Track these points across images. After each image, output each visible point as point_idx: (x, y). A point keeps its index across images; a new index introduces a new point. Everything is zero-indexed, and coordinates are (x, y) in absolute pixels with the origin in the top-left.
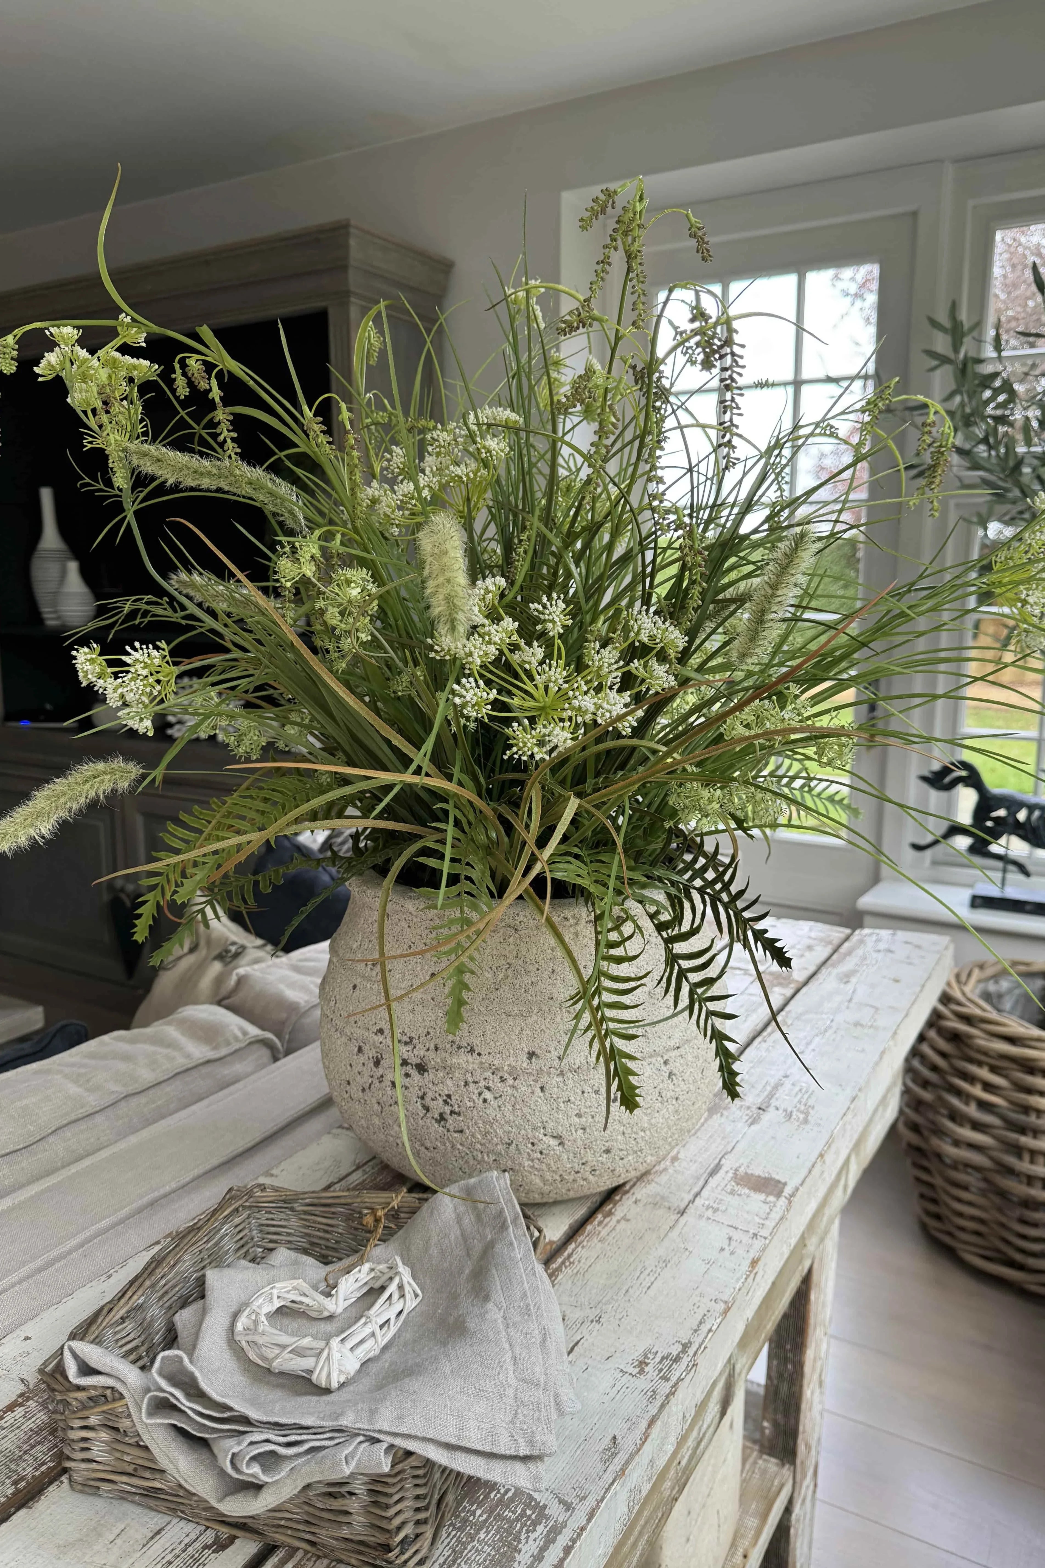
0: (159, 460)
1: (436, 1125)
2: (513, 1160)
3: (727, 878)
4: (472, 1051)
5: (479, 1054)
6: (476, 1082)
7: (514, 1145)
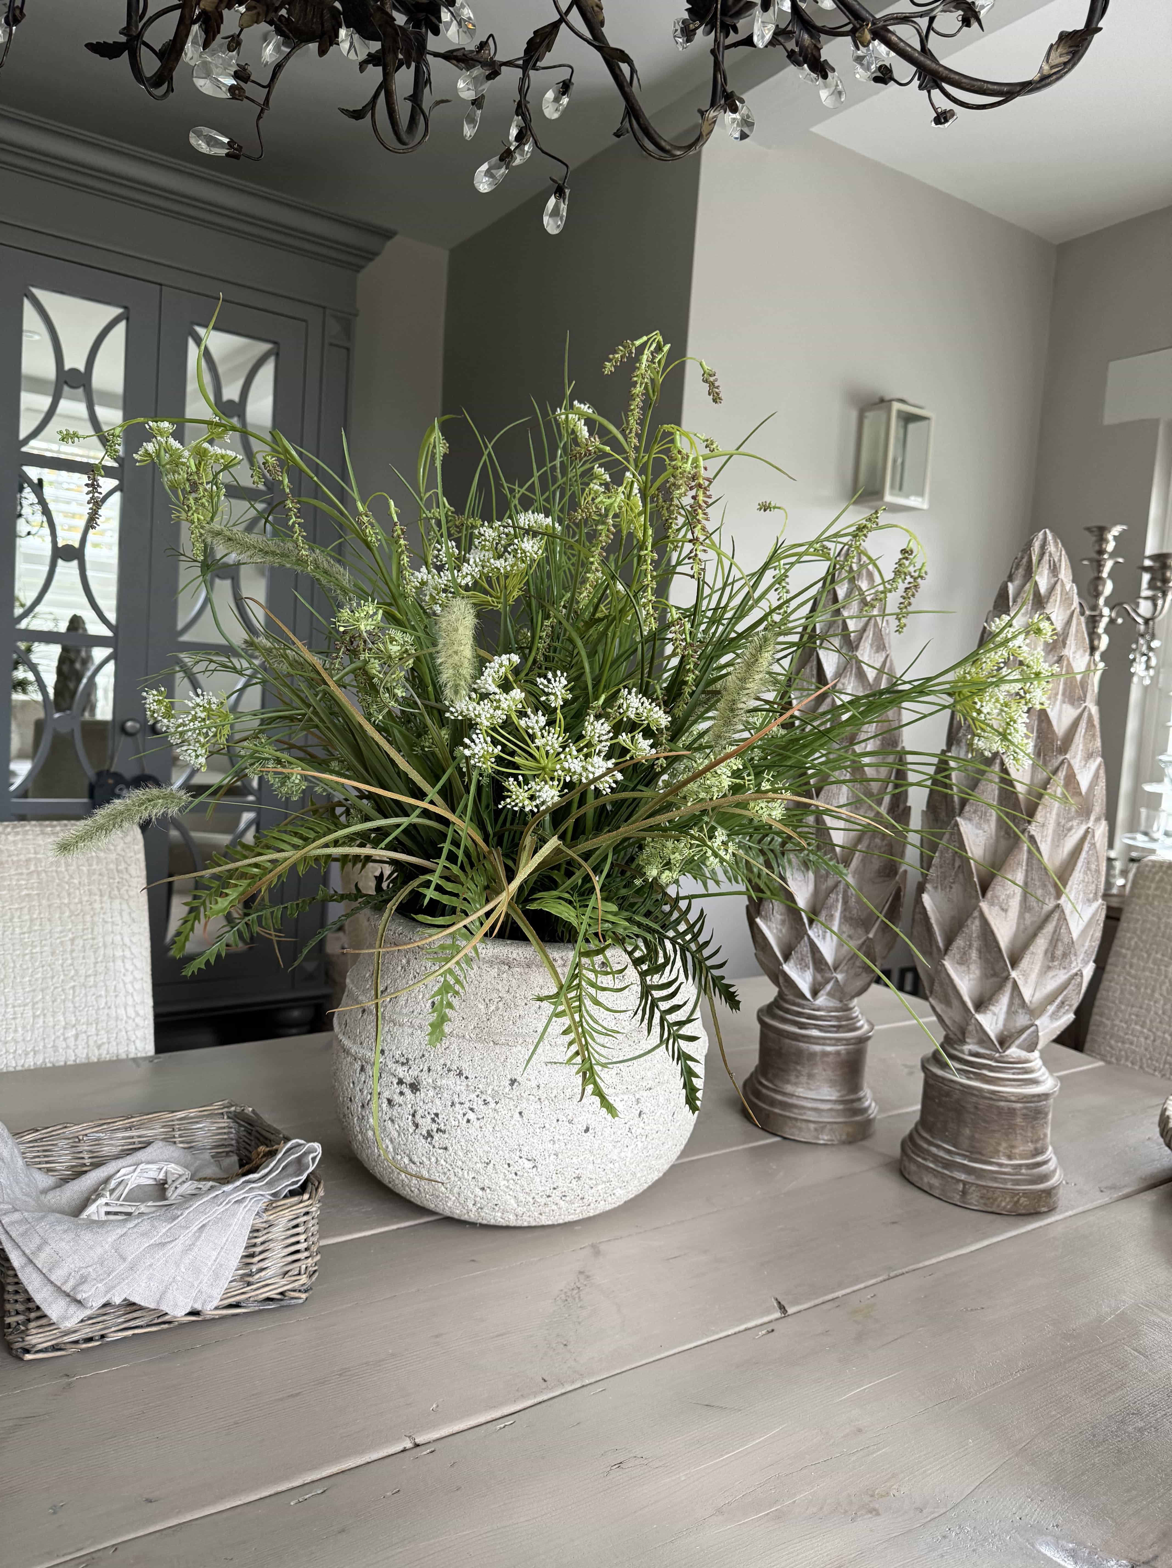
0: (230, 539)
1: (424, 1141)
2: (490, 1179)
3: (696, 930)
4: (460, 1074)
5: (467, 1078)
6: (462, 1104)
7: (491, 1165)
